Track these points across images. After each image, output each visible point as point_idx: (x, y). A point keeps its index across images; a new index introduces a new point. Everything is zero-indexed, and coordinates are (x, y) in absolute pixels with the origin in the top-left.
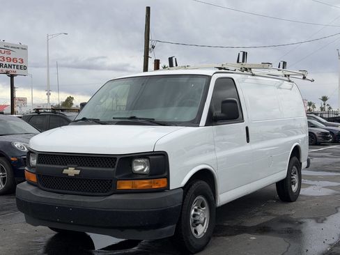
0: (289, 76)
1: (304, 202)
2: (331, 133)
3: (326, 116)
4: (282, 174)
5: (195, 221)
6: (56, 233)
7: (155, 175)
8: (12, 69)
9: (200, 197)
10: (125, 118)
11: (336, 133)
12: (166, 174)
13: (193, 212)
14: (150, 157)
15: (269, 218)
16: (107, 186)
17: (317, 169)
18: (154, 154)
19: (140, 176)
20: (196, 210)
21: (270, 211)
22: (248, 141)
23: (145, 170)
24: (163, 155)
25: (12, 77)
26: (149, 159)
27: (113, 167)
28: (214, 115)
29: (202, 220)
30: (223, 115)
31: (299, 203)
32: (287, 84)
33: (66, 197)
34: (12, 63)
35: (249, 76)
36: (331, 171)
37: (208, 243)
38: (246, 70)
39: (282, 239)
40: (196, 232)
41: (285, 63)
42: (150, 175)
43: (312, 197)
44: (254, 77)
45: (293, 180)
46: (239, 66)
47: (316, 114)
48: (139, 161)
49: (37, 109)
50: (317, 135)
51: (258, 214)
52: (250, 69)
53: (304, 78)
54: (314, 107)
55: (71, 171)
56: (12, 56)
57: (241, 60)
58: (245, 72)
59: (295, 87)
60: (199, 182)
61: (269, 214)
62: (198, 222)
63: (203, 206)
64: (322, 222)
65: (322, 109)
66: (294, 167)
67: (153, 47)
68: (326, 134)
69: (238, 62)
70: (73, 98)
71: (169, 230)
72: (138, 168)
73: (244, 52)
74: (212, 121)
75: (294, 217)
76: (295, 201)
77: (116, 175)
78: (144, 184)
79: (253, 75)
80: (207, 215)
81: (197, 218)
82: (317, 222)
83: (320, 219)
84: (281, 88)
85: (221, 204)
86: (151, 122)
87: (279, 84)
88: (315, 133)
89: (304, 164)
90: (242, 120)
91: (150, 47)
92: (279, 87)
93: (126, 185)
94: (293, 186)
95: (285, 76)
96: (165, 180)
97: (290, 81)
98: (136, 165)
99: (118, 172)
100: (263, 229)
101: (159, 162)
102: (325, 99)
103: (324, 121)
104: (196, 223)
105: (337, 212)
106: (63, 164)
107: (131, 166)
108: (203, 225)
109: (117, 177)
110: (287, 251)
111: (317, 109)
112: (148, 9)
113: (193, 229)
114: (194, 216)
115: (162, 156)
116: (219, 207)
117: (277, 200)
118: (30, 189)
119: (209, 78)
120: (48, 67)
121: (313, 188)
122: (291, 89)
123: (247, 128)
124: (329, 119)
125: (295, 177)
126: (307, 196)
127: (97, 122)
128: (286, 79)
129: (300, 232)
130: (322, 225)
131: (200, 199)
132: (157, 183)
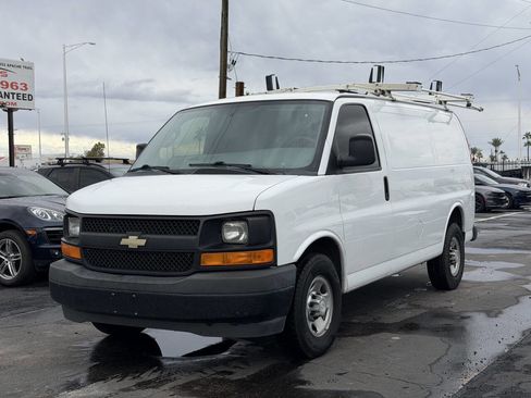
0: (445, 102)
1: (469, 291)
2: (508, 193)
3: (500, 168)
4: (436, 250)
5: (313, 313)
6: (106, 335)
7: (257, 244)
8: (11, 100)
9: (319, 278)
10: (207, 165)
11: (514, 194)
12: (271, 244)
13: (309, 299)
14: (248, 219)
15: (418, 312)
16: (186, 262)
17: (486, 245)
18: (254, 214)
19: (234, 247)
20: (314, 297)
21: (418, 303)
22: (387, 199)
23: (241, 239)
24: (268, 216)
25: (10, 111)
26: (247, 221)
27: (195, 234)
28: (338, 158)
29: (324, 310)
30: (351, 158)
31: (461, 291)
32: (442, 115)
33: (126, 279)
34: (9, 90)
35: (387, 103)
36: (507, 248)
37: (331, 344)
38: (383, 93)
39: (438, 338)
40: (314, 328)
41: (439, 83)
42: (250, 245)
43: (480, 283)
44: (394, 104)
45: (453, 258)
46: (373, 87)
47: (485, 165)
48: (232, 225)
49: (61, 159)
50: (486, 197)
51: (401, 307)
52: (389, 92)
53: (469, 105)
54: (480, 155)
55: (133, 241)
56: (9, 80)
57: (375, 79)
58: (381, 96)
59: (454, 119)
60: (318, 256)
61: (418, 307)
62: (317, 314)
63: (323, 291)
64: (496, 316)
65: (493, 158)
66: (454, 238)
67: (234, 63)
68: (499, 194)
69: (371, 81)
70: (103, 146)
71: (276, 324)
72: (231, 235)
73: (380, 67)
74: (336, 167)
75: (455, 310)
76: (455, 288)
77: (200, 245)
78: (240, 258)
79: (394, 101)
80: (330, 305)
81: (316, 308)
82: (489, 316)
83: (492, 312)
84: (434, 122)
85: (350, 289)
86: (247, 170)
87: (431, 114)
88: (483, 193)
89: (469, 235)
90: (379, 168)
91: (229, 62)
92: (431, 120)
93: (213, 260)
94: (452, 267)
95: (440, 103)
96: (271, 251)
97: (447, 111)
98: (228, 231)
99: (202, 242)
100: (409, 327)
101: (261, 226)
102: (496, 143)
103: (497, 175)
104: (314, 316)
105: (518, 302)
106: (120, 232)
107: (220, 232)
108: (324, 318)
109: (201, 249)
110: (446, 354)
111: (486, 159)
112: (225, 3)
113: (310, 324)
114: (312, 305)
115: (266, 218)
117: (429, 289)
118: (72, 268)
119: (330, 104)
120: (66, 96)
121: (482, 271)
122: (448, 123)
123: (386, 179)
124: (503, 173)
125: (456, 254)
127: (165, 171)
128: (442, 107)
129: (463, 329)
130: (495, 320)
131: (319, 281)
132: (259, 257)
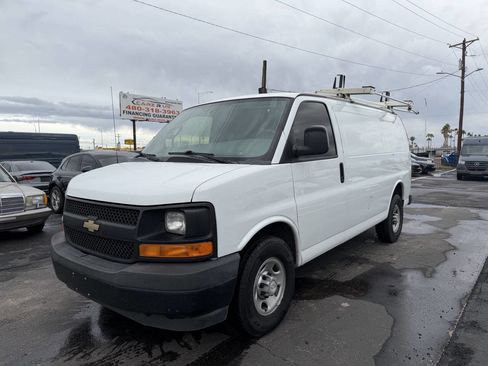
0: (392, 107)
1: (406, 244)
5: (263, 293)
9: (270, 260)
12: (210, 236)
13: (260, 280)
14: (186, 211)
18: (191, 205)
19: (173, 238)
20: (264, 278)
22: (342, 182)
24: (207, 208)
26: (184, 213)
27: (135, 223)
28: (294, 148)
29: (274, 290)
31: (400, 244)
32: (390, 117)
35: (347, 104)
38: (344, 96)
39: (384, 307)
40: (265, 306)
42: (186, 237)
43: (413, 237)
44: (352, 105)
45: (395, 220)
46: (336, 91)
52: (349, 95)
53: (410, 109)
55: (91, 225)
57: (337, 85)
58: (342, 99)
59: (398, 119)
62: (268, 294)
63: (276, 268)
64: (431, 277)
66: (396, 206)
69: (334, 87)
71: (220, 314)
73: (341, 76)
74: (290, 156)
76: (395, 241)
77: (139, 236)
79: (352, 102)
80: (282, 282)
81: (266, 289)
82: (425, 276)
83: (428, 272)
84: (383, 121)
85: (304, 262)
86: (209, 158)
87: (381, 115)
89: (406, 201)
90: (335, 155)
92: (381, 119)
93: (152, 251)
94: (394, 226)
95: (388, 107)
96: (210, 243)
97: (393, 113)
98: (171, 221)
99: (141, 232)
101: (201, 218)
102: (412, 139)
104: (264, 295)
105: (446, 259)
107: (163, 222)
108: (276, 294)
109: (139, 239)
112: (265, 62)
113: (259, 304)
114: (262, 285)
115: (204, 210)
116: (301, 266)
119: (292, 100)
121: (416, 225)
122: (393, 122)
123: (341, 165)
125: (397, 217)
126: (409, 235)
128: (390, 110)
130: (432, 282)
131: (271, 263)
132: (197, 249)
